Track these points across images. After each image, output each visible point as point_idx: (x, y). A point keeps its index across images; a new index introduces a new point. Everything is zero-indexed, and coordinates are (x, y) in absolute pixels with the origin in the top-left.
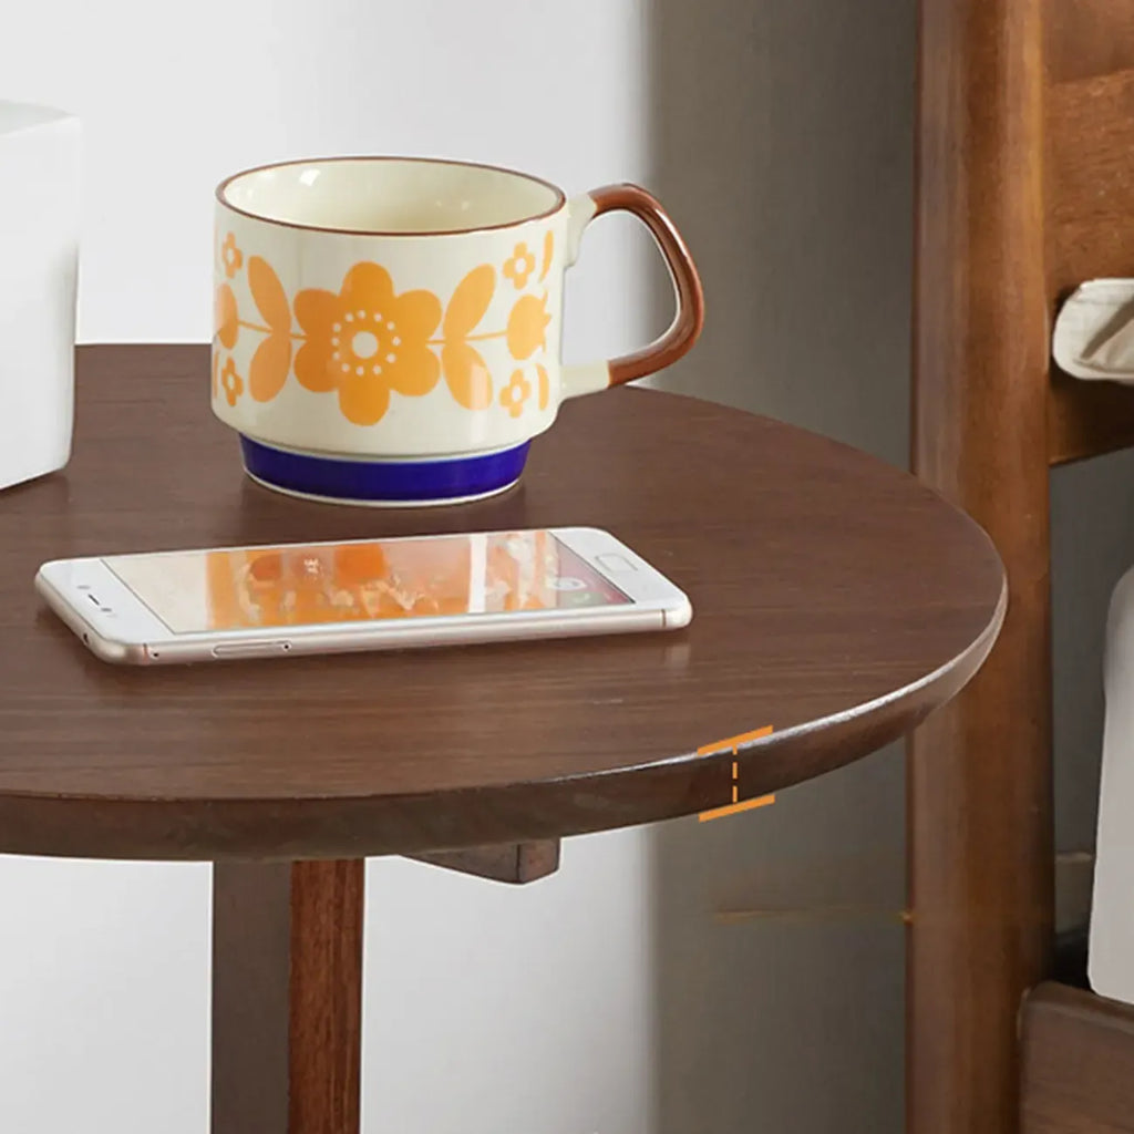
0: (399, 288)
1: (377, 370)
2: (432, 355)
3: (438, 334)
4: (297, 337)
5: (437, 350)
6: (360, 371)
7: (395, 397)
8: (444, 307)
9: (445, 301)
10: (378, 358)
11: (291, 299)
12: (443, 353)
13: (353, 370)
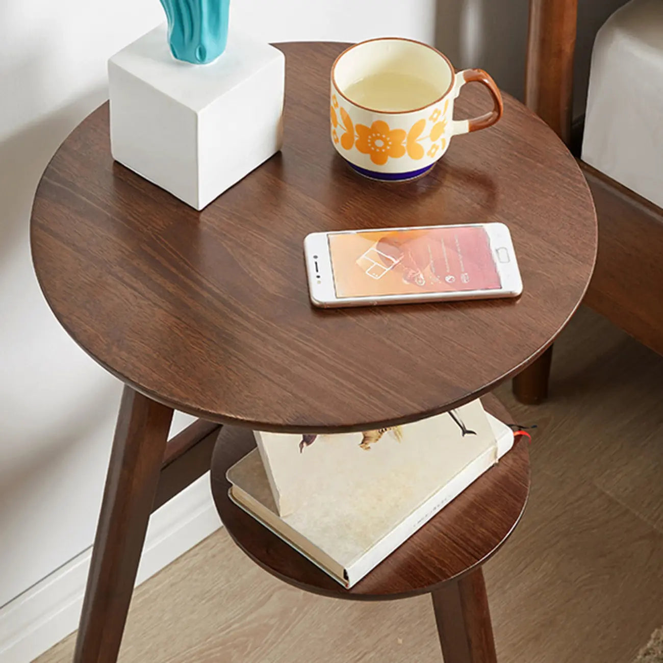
0: (391, 129)
1: (383, 150)
2: (403, 147)
3: (405, 140)
4: (357, 136)
5: (405, 145)
6: (378, 150)
7: (389, 159)
8: (407, 133)
9: (407, 131)
10: (384, 147)
11: (354, 126)
12: (407, 146)
13: (375, 150)
